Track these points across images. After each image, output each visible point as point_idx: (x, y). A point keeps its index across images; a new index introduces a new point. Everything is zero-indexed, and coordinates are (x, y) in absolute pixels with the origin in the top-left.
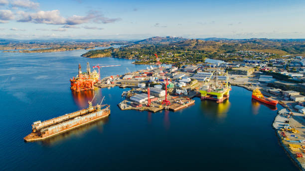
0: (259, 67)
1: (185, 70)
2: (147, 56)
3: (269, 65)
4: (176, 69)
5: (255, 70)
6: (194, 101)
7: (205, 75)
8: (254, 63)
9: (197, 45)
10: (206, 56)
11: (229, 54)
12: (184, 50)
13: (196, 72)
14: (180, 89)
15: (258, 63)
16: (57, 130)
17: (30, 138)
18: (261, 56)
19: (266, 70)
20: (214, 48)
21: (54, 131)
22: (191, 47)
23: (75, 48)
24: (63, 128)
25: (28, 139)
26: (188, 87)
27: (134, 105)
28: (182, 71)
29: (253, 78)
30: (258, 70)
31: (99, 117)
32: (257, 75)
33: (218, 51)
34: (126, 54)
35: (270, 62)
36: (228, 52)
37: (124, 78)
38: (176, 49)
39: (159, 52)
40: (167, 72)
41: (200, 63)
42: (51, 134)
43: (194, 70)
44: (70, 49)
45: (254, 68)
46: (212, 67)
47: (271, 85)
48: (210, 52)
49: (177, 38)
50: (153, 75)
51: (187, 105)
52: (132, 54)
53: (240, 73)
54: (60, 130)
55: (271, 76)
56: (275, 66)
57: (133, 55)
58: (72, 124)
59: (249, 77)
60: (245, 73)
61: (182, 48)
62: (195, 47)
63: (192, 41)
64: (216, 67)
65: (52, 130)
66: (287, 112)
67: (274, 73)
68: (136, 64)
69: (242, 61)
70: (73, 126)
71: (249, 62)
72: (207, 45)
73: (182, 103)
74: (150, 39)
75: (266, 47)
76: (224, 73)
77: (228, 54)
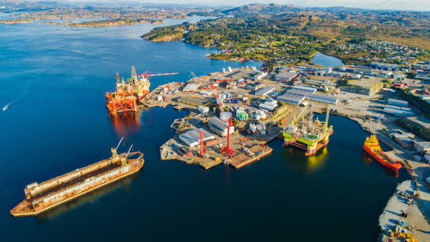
0: (392, 80)
1: (277, 79)
2: (230, 44)
3: (410, 76)
4: (264, 74)
5: (384, 87)
6: (272, 150)
7: (302, 93)
8: (386, 69)
9: (308, 24)
10: (317, 49)
11: (353, 45)
12: (288, 34)
13: (291, 83)
14: (256, 123)
15: (393, 70)
16: (58, 199)
17: (19, 211)
18: (402, 55)
19: (402, 87)
20: (334, 31)
21: (53, 201)
22: (299, 28)
23: (138, 21)
24: (66, 196)
25: (16, 213)
26: (268, 121)
27: (180, 152)
28: (273, 78)
29: (378, 102)
30: (388, 86)
31: (124, 174)
32: (385, 96)
33: (338, 38)
34: (202, 37)
35: (412, 69)
36: (352, 42)
37: (184, 90)
38: (276, 32)
39: (249, 38)
40: (249, 81)
41: (304, 65)
42: (49, 206)
43: (290, 80)
44: (131, 22)
45: (384, 81)
46: (319, 74)
47: (401, 123)
48: (326, 39)
49: (285, 7)
50: (227, 86)
51: (258, 158)
52: (210, 38)
53: (358, 90)
54: (62, 199)
55: (406, 103)
56: (418, 79)
57: (212, 41)
58: (80, 189)
59: (371, 101)
60: (366, 92)
61: (284, 31)
62: (305, 29)
63: (302, 18)
64: (325, 75)
65: (50, 201)
66: (411, 190)
67: (412, 96)
68: (212, 59)
69: (369, 65)
70: (83, 192)
71: (379, 68)
72: (324, 26)
73: (251, 154)
74: (245, 7)
75: (415, 33)
76: (333, 88)
77: (351, 46)
